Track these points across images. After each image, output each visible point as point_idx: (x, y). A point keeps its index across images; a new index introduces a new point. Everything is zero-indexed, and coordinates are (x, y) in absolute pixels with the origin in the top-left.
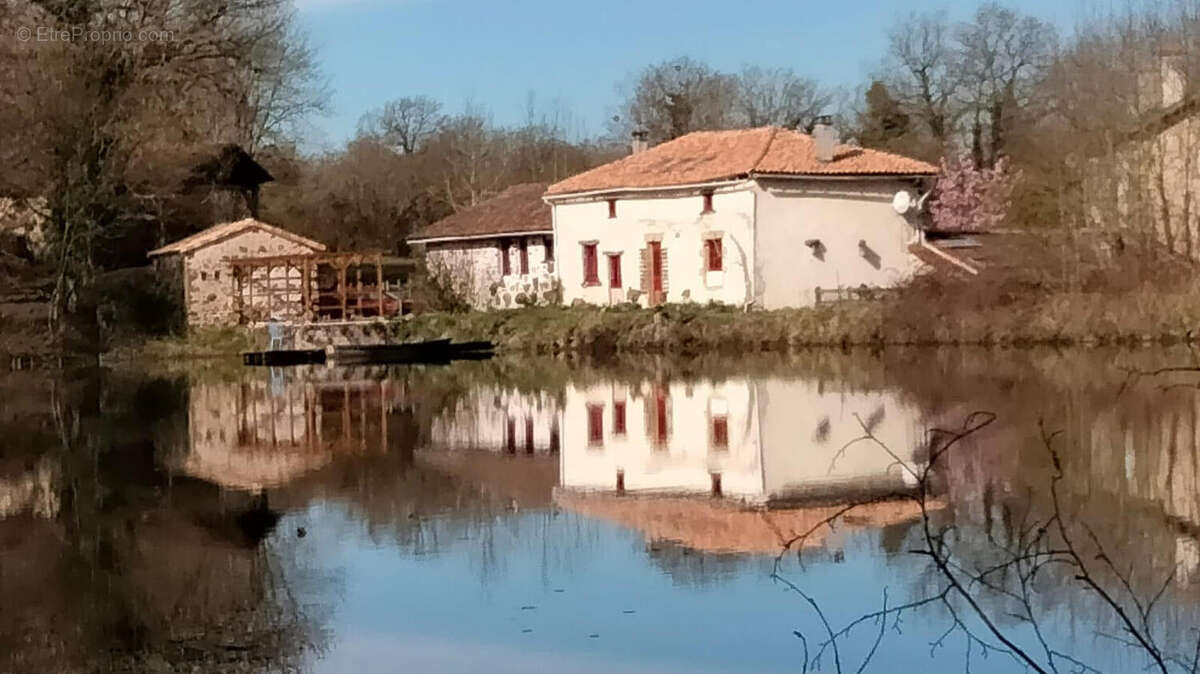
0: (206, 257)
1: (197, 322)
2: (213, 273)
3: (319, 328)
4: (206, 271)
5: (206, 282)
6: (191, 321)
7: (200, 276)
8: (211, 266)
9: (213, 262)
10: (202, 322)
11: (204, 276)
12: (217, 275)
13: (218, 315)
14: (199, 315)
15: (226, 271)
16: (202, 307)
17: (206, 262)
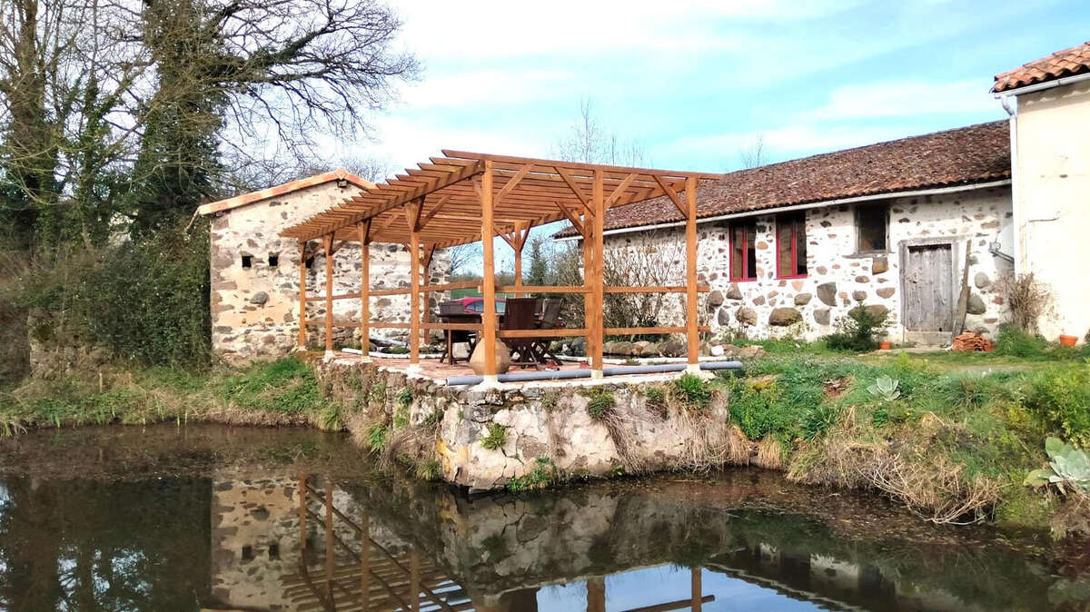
0: (250, 227)
1: (228, 346)
2: (266, 258)
3: (525, 400)
4: (251, 251)
5: (252, 271)
6: (219, 343)
7: (239, 262)
8: (261, 244)
9: (266, 236)
10: (238, 345)
11: (247, 261)
12: (274, 261)
13: (273, 332)
14: (235, 333)
15: (290, 252)
16: (241, 317)
17: (252, 237)
